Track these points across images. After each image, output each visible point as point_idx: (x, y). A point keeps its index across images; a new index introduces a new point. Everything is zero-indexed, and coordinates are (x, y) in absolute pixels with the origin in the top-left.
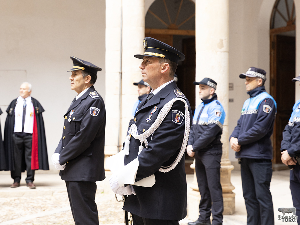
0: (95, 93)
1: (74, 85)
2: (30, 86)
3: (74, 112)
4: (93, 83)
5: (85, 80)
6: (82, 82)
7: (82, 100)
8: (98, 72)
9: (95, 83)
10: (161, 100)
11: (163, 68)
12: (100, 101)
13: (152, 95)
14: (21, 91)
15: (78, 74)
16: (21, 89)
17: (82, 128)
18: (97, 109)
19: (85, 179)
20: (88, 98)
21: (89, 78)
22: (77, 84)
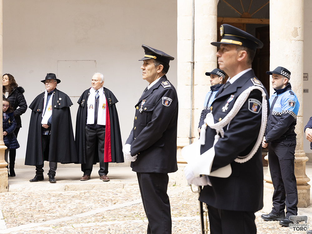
0: (168, 83)
1: (146, 74)
2: (102, 76)
3: (146, 101)
4: (165, 72)
5: (157, 70)
6: (154, 71)
7: (154, 90)
8: (170, 61)
9: (167, 73)
10: (239, 89)
11: (240, 55)
12: (172, 91)
13: (229, 84)
14: (93, 82)
15: (150, 63)
16: (93, 80)
17: (154, 119)
18: (170, 99)
19: (157, 170)
20: (160, 88)
21: (161, 67)
22: (149, 74)
